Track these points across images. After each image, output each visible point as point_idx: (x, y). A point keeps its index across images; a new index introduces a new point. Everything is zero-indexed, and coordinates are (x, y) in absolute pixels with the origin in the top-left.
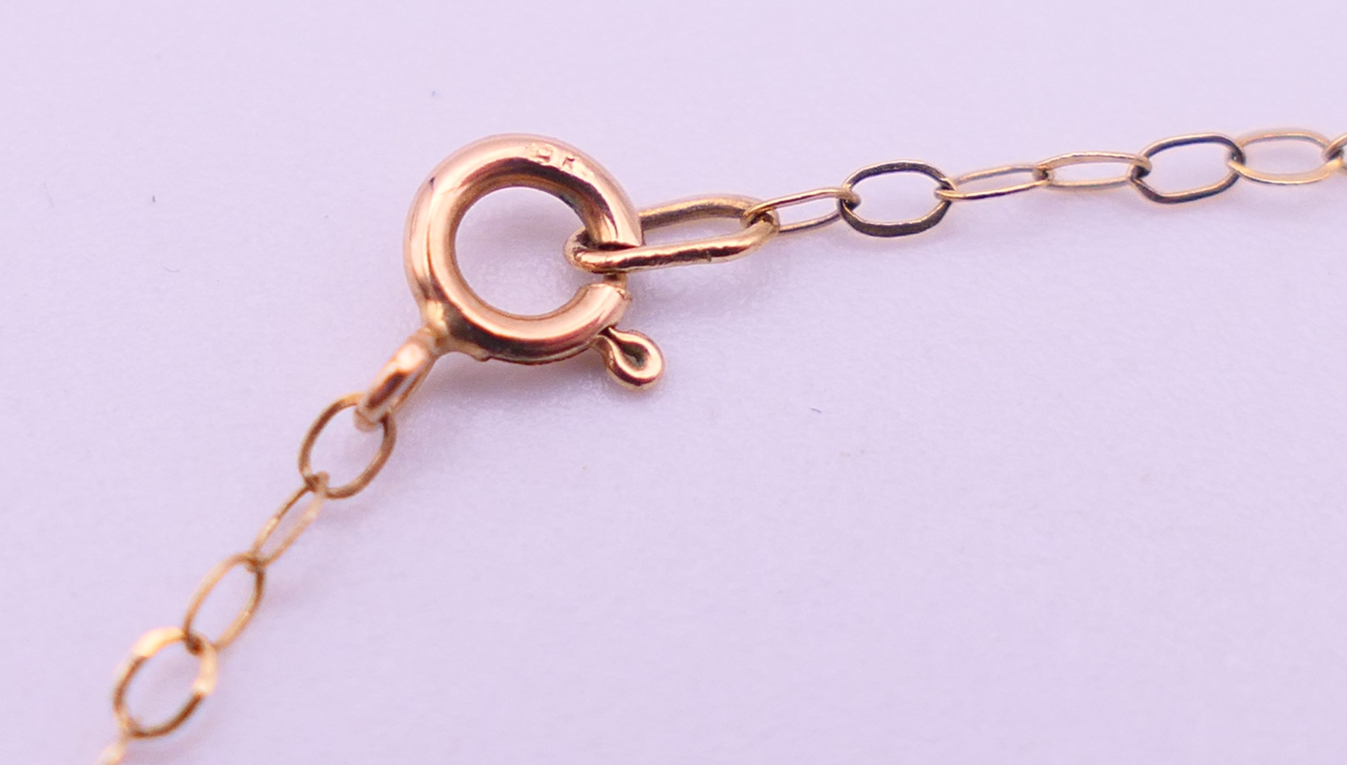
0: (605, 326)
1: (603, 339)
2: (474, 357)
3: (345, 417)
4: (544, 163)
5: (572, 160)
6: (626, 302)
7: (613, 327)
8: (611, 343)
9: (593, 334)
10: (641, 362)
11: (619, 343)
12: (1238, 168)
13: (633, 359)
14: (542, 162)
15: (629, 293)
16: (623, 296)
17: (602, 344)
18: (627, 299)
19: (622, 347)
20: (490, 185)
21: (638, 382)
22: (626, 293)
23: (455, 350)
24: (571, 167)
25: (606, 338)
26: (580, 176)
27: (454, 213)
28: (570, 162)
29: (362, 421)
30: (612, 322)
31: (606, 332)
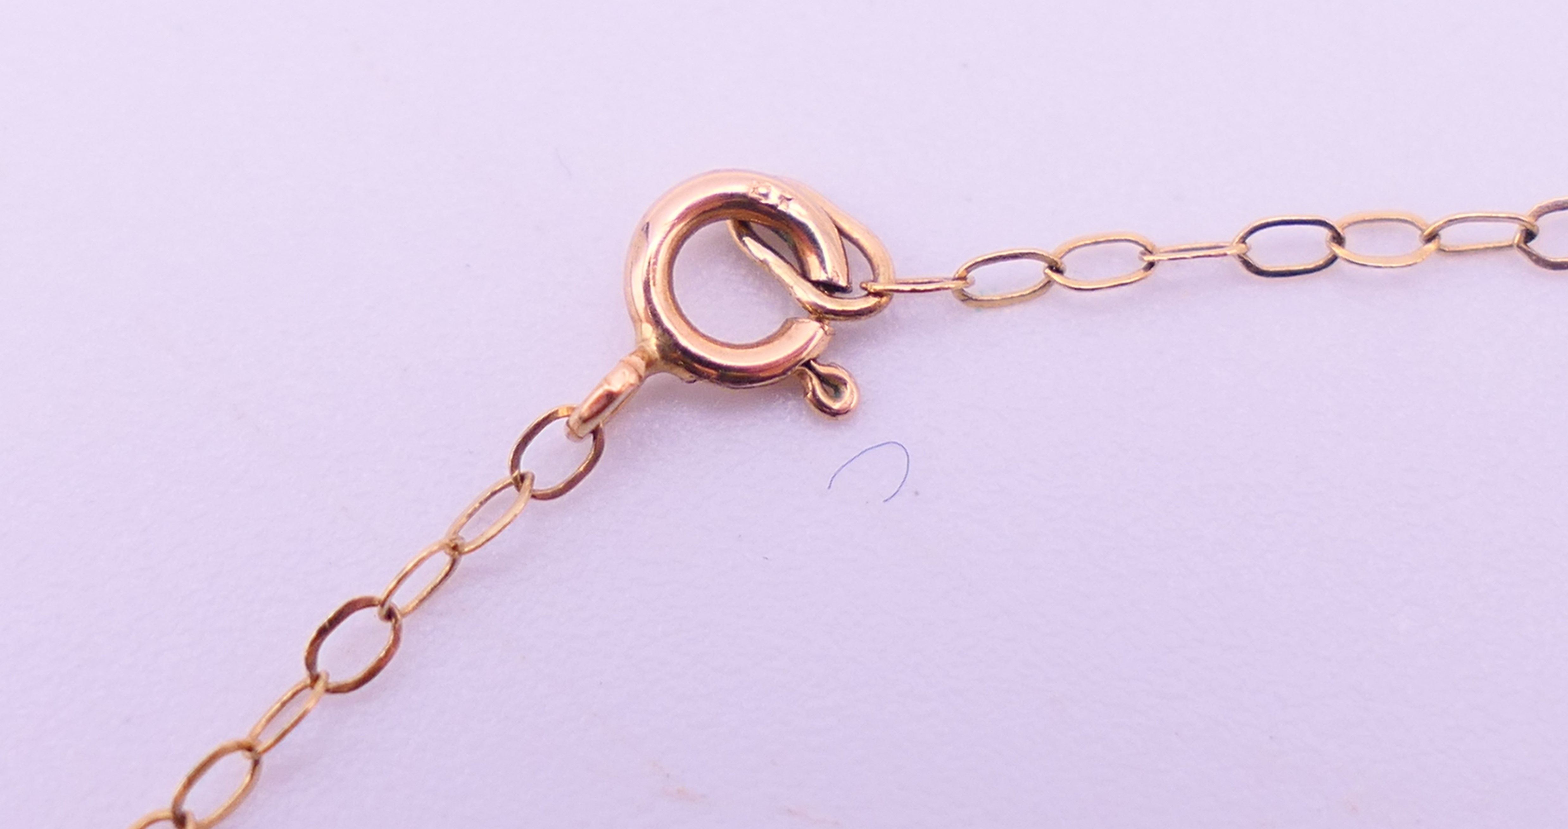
0: (807, 359)
1: (804, 370)
2: (682, 379)
3: (557, 428)
4: (764, 201)
5: (789, 200)
6: (829, 337)
7: (814, 360)
8: (809, 372)
9: (796, 364)
10: (837, 393)
11: (819, 375)
12: (1338, 250)
13: (832, 390)
14: (760, 199)
15: (831, 329)
16: (826, 333)
17: (802, 375)
18: (830, 334)
19: (821, 378)
20: (711, 217)
21: (835, 414)
22: (829, 329)
23: (664, 371)
24: (788, 206)
25: (807, 370)
26: (795, 214)
27: (674, 243)
28: (786, 201)
29: (573, 434)
30: (814, 355)
31: (807, 364)
